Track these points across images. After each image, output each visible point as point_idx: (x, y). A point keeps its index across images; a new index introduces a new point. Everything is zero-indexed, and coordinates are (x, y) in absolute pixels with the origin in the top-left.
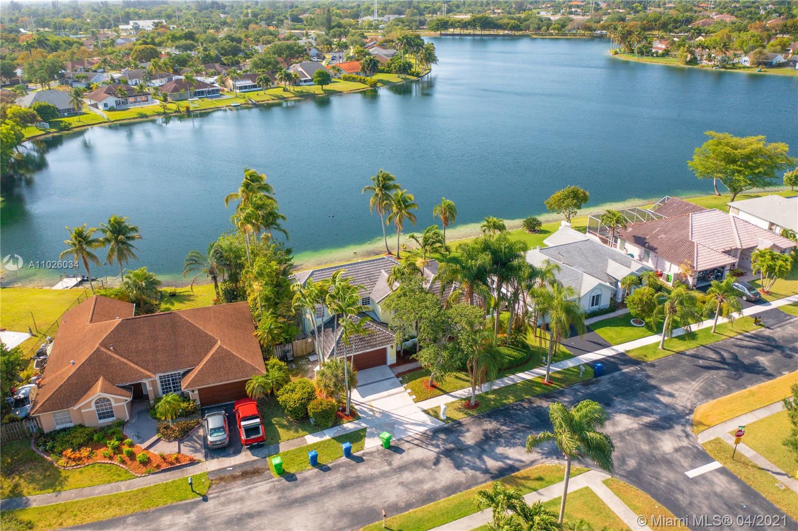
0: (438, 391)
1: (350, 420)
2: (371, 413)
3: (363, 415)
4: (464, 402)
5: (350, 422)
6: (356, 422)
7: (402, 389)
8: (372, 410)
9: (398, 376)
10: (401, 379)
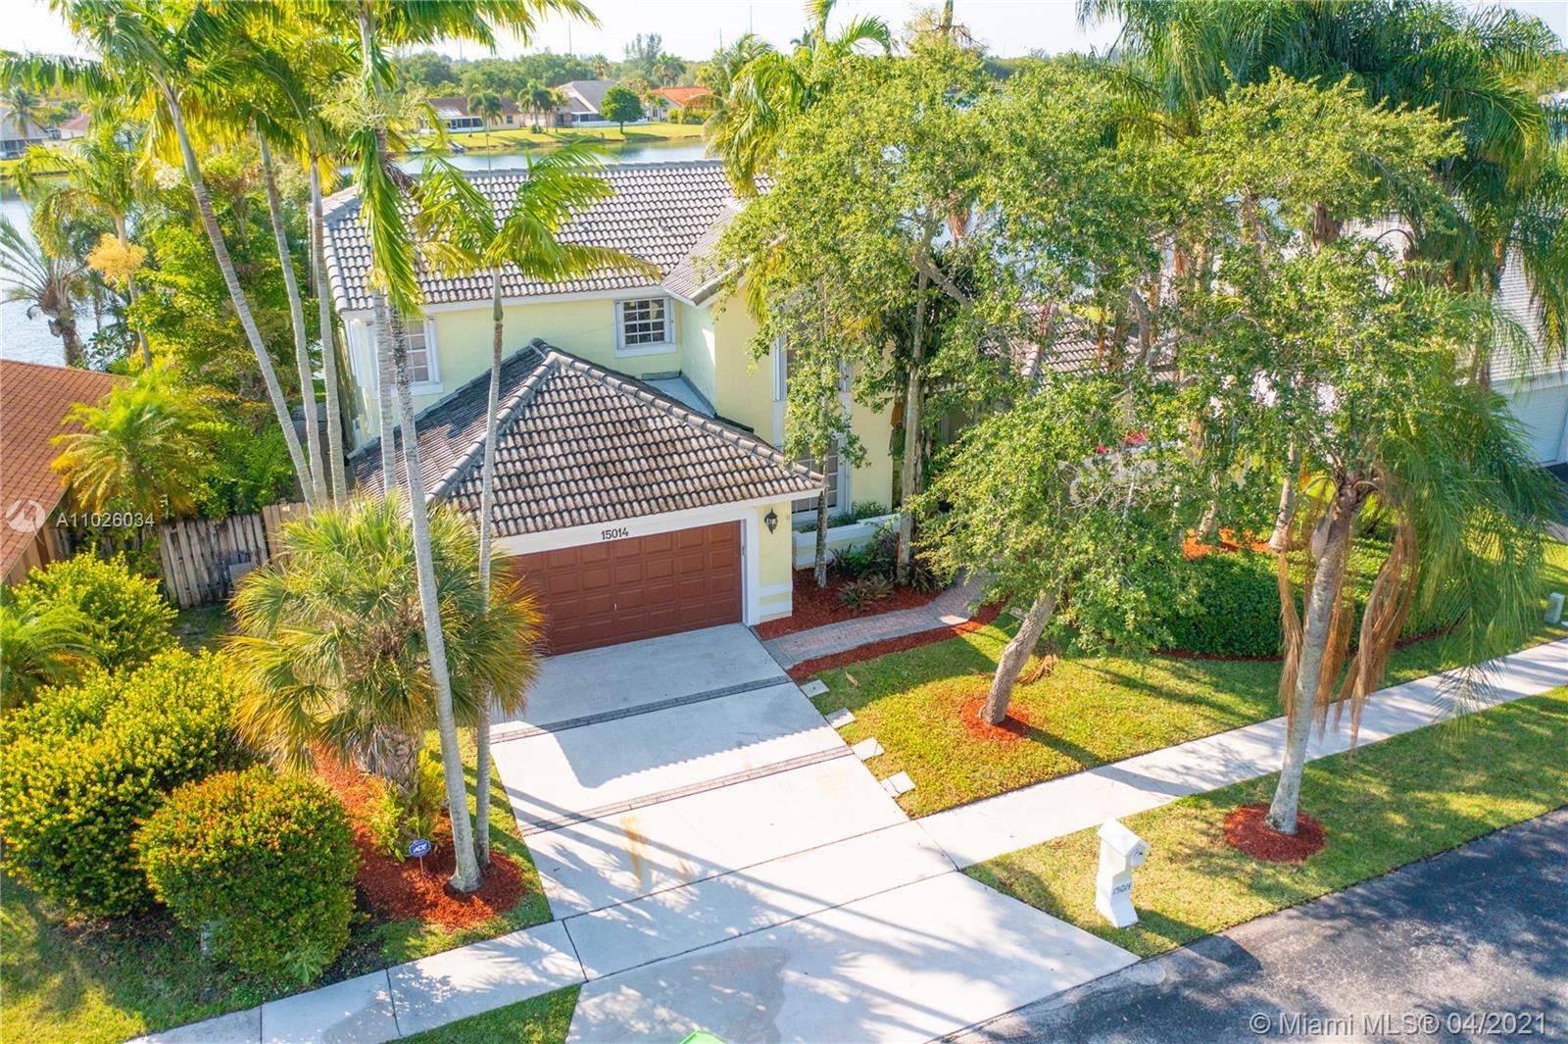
0: (1044, 754)
1: (480, 926)
2: (625, 880)
3: (570, 895)
4: (1216, 814)
5: (469, 940)
6: (514, 939)
7: (825, 737)
8: (635, 864)
9: (801, 674)
10: (818, 687)
